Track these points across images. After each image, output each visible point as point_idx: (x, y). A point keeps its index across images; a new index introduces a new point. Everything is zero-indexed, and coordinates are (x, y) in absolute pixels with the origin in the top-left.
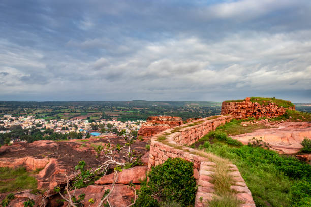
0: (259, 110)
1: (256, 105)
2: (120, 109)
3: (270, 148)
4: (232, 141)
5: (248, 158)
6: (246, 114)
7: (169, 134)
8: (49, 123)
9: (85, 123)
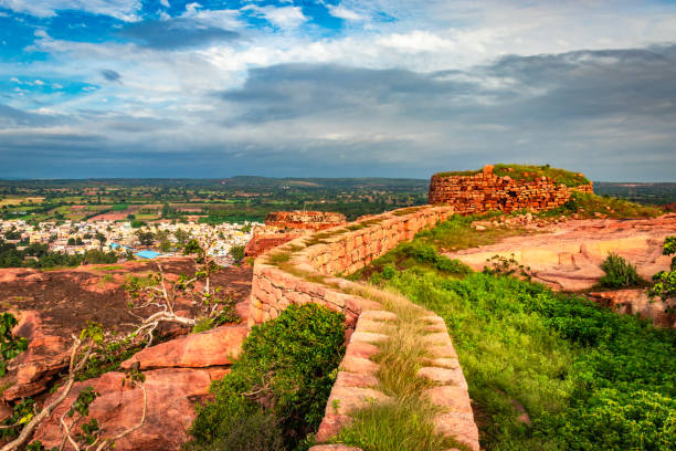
0: (513, 194)
1: (507, 182)
2: (204, 197)
3: (533, 279)
4: (449, 263)
5: (481, 301)
6: (484, 203)
7: (301, 249)
8: (37, 228)
9: (122, 228)
